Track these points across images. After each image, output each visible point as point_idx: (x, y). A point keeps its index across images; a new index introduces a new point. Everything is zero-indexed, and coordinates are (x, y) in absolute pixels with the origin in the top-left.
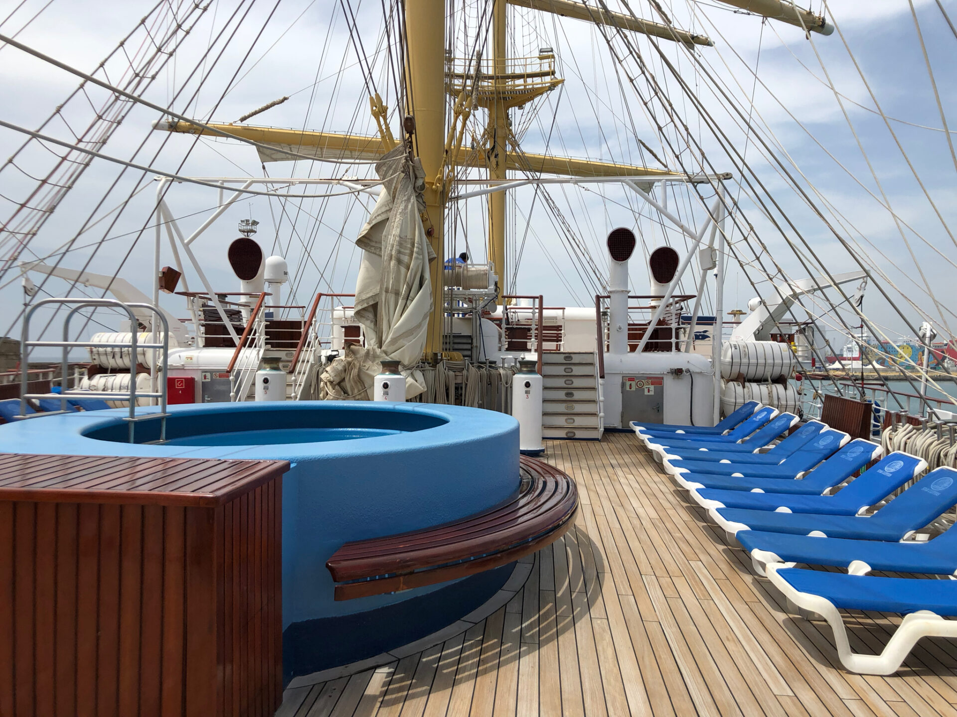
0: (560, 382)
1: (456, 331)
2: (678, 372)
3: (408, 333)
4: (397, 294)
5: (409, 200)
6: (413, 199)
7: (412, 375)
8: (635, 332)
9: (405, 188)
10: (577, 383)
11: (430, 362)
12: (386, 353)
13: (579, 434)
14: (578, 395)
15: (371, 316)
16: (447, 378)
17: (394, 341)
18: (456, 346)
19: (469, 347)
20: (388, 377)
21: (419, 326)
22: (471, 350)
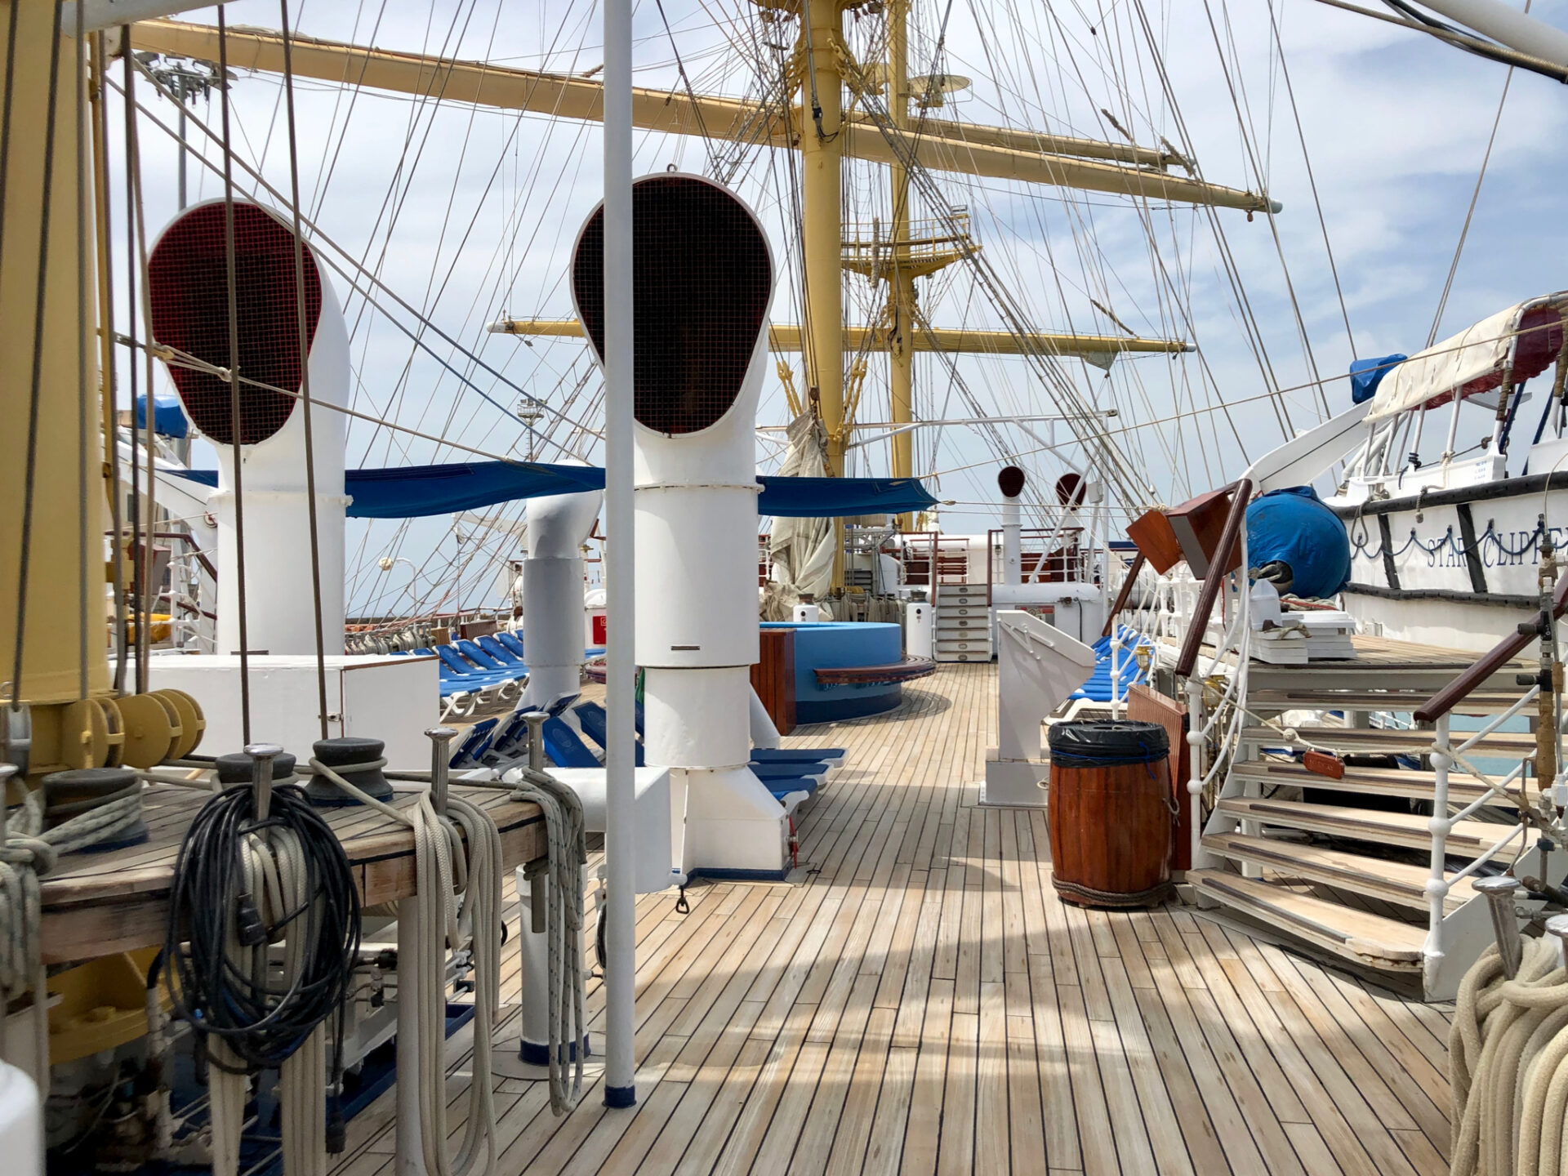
0: (955, 612)
1: (856, 567)
2: (1067, 601)
3: (817, 571)
4: (807, 537)
5: (815, 458)
6: (819, 457)
7: (821, 606)
8: (1028, 562)
9: (812, 448)
10: (971, 612)
11: (836, 595)
12: (798, 588)
13: (970, 658)
14: (971, 623)
15: (784, 556)
16: (851, 608)
17: (806, 578)
18: (857, 581)
19: (869, 581)
20: (804, 607)
21: (826, 565)
22: (871, 584)
